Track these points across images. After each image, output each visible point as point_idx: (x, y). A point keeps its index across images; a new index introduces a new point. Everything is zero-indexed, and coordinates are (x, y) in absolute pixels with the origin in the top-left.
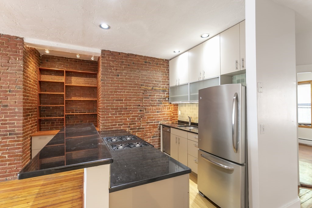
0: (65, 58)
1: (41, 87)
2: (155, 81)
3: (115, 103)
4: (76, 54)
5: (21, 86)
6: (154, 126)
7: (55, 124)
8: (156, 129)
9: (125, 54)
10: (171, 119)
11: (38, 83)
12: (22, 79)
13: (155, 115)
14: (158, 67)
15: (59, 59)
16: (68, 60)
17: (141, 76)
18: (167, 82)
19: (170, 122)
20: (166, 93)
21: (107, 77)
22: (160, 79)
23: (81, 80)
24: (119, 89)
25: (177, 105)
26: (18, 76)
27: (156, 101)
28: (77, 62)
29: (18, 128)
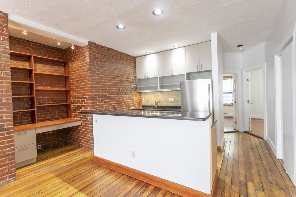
2: (127, 74)
3: (101, 92)
4: (56, 41)
5: (9, 72)
9: (107, 48)
10: (138, 104)
12: (9, 64)
13: (129, 102)
14: (129, 62)
17: (118, 69)
18: (135, 75)
20: (134, 84)
21: (94, 68)
22: (131, 72)
23: (48, 68)
24: (103, 79)
25: (141, 93)
27: (128, 90)
28: (42, 47)
29: (7, 123)
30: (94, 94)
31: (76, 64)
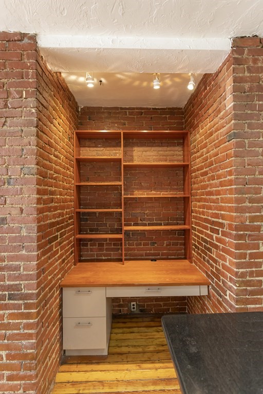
0: (122, 108)
1: (79, 173)
5: (33, 166)
7: (105, 247)
11: (74, 163)
12: (35, 147)
15: (109, 113)
16: (126, 112)
21: (250, 126)
23: (152, 154)
26: (26, 140)
28: (143, 115)
29: (26, 282)
30: (247, 215)
31: (201, 131)
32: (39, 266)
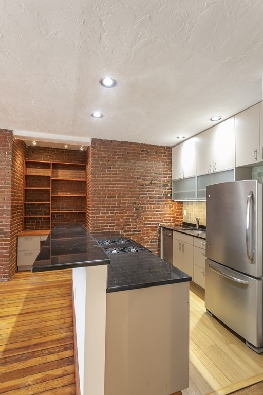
0: (52, 148)
1: (26, 182)
2: (155, 173)
3: (107, 200)
4: (64, 145)
5: (10, 182)
6: (153, 229)
7: (40, 223)
8: (156, 233)
9: (119, 142)
10: (174, 220)
11: (24, 177)
12: (11, 174)
13: (154, 215)
14: (158, 156)
15: (45, 150)
16: (55, 150)
17: (137, 168)
18: (169, 174)
19: (173, 224)
20: (167, 188)
21: (97, 171)
22: (161, 171)
23: (68, 174)
24: (111, 184)
25: (182, 203)
27: (155, 197)
28: (64, 153)
29: (6, 227)
32: (11, 221)
